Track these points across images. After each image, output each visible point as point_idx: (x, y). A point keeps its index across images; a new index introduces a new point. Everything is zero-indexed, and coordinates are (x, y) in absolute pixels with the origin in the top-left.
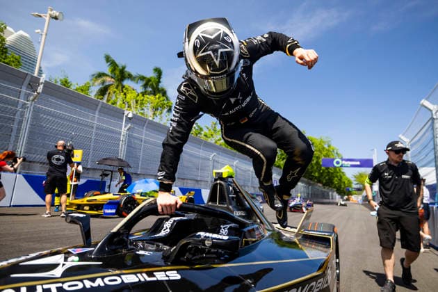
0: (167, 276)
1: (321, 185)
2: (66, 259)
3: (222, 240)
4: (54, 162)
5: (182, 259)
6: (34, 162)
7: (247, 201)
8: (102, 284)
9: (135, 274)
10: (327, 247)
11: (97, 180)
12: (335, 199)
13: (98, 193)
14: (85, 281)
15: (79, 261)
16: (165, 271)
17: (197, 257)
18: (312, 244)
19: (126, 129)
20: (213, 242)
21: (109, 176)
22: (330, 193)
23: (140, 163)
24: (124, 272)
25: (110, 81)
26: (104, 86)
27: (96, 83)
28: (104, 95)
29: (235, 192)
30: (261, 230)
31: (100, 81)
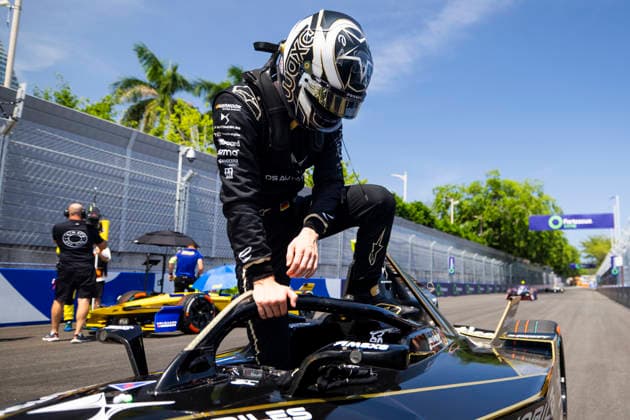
0: (289, 416)
1: (528, 262)
2: (109, 400)
3: (378, 350)
4: (68, 244)
5: (310, 387)
6: (19, 246)
7: (411, 289)
9: (235, 415)
10: (546, 359)
12: (553, 283)
13: (144, 294)
15: (133, 402)
16: (285, 408)
17: (338, 383)
18: (521, 355)
19: (185, 179)
20: (363, 355)
21: (160, 265)
22: (544, 274)
23: (214, 238)
24: (214, 413)
25: (147, 94)
26: (138, 103)
27: (122, 99)
28: (138, 119)
29: (391, 276)
30: (437, 337)
31: (129, 93)
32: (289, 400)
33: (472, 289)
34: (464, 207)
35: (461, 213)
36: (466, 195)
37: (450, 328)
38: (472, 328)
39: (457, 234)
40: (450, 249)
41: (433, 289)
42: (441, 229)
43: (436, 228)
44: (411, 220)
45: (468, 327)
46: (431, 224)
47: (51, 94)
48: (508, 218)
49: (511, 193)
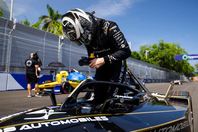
0: (101, 119)
1: (175, 72)
2: (48, 111)
3: (130, 99)
4: (27, 65)
5: (107, 110)
6: (16, 67)
7: (136, 80)
8: (70, 123)
9: (85, 117)
10: (186, 105)
11: (48, 75)
12: (184, 79)
13: (50, 81)
14: (61, 121)
15: (54, 112)
16: (100, 116)
17: (115, 109)
18: (176, 103)
20: (124, 100)
21: (54, 73)
22: (181, 76)
24: (78, 116)
25: (49, 20)
26: (46, 23)
27: (42, 22)
28: (46, 28)
29: (130, 75)
30: (146, 96)
31: (44, 20)
32: (100, 114)
33: (154, 81)
34: (151, 53)
35: (150, 55)
36: (151, 49)
37: (150, 93)
38: (157, 94)
39: (148, 62)
40: (146, 67)
41: (143, 80)
42: (143, 61)
43: (141, 60)
44: (132, 58)
45: (155, 93)
46: (139, 59)
47: (23, 22)
48: (167, 56)
49: (168, 48)
